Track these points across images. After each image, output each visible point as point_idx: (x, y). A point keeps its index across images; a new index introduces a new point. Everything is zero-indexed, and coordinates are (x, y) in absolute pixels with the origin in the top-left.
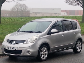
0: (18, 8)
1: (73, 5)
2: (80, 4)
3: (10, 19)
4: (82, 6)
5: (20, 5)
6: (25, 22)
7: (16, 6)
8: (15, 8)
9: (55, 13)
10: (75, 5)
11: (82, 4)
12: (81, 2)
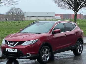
0: (13, 12)
1: (65, 8)
2: (71, 7)
3: (3, 23)
4: (73, 9)
5: (15, 9)
6: (17, 25)
7: (11, 10)
8: (10, 12)
9: (49, 17)
10: (67, 9)
11: (73, 8)
12: (73, 6)
